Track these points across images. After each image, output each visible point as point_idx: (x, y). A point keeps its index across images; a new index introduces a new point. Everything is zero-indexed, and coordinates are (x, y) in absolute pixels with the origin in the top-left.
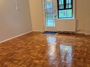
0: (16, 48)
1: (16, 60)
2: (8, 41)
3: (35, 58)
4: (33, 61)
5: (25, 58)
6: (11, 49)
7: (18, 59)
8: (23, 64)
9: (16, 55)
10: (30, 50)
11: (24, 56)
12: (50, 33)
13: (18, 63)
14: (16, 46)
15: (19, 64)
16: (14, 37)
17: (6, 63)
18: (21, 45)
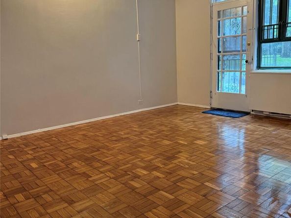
0: (114, 138)
1: (99, 161)
2: (104, 121)
3: (143, 165)
4: (135, 169)
5: (121, 162)
6: (101, 139)
7: (103, 160)
8: (109, 171)
9: (105, 151)
10: (142, 146)
11: (120, 157)
12: (225, 113)
13: (101, 167)
14: (114, 134)
15: (101, 170)
16: (123, 114)
17: (75, 164)
18: (128, 134)
